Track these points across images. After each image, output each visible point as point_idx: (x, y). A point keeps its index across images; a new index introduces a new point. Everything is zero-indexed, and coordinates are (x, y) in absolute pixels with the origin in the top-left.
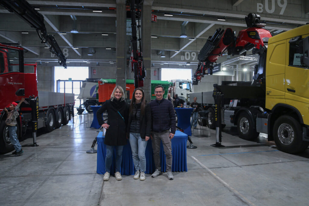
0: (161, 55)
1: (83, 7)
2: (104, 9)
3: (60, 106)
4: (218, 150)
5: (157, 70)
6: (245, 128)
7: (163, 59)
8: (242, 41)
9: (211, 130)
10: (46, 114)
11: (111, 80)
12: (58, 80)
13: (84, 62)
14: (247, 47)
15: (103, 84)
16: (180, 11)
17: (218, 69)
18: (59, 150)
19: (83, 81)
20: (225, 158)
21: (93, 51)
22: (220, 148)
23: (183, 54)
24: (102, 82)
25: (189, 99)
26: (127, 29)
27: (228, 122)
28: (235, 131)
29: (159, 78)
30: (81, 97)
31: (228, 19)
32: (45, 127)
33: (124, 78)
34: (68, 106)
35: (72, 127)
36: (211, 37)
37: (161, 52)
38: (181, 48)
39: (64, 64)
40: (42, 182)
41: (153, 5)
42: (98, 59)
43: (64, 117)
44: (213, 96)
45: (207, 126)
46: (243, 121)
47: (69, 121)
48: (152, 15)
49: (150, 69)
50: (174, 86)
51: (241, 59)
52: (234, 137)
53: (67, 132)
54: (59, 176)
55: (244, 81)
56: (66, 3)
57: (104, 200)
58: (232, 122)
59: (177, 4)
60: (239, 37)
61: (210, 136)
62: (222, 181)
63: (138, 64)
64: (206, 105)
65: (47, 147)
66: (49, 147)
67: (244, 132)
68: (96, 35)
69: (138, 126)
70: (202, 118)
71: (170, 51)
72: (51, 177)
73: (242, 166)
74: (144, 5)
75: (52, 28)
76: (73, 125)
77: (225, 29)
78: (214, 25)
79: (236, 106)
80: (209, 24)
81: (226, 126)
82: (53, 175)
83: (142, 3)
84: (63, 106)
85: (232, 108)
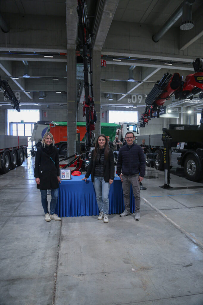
0: (109, 98)
1: (35, 52)
2: (55, 55)
3: (14, 149)
4: (167, 191)
5: (105, 112)
6: (192, 170)
7: (110, 102)
8: (189, 85)
9: (159, 171)
10: (2, 157)
11: (61, 123)
12: (10, 122)
13: (35, 105)
14: (195, 91)
15: (55, 126)
16: (129, 56)
17: (163, 112)
18: (16, 191)
19: (35, 124)
20: (174, 200)
21: (44, 95)
22: (169, 190)
23: (129, 97)
24: (53, 124)
25: (137, 141)
26: (78, 74)
27: (175, 163)
28: (181, 172)
29: (107, 120)
30: (33, 139)
31: (174, 63)
32: (1, 168)
33: (75, 121)
34: (22, 148)
35: (26, 168)
36: (160, 81)
37: (109, 95)
38: (128, 92)
39: (17, 107)
40: (4, 222)
41: (102, 51)
42: (48, 102)
43: (19, 158)
44: (162, 139)
45: (154, 167)
46: (190, 164)
47: (23, 162)
48: (102, 60)
49: (99, 112)
50: (122, 128)
51: (186, 102)
52: (181, 178)
53: (22, 173)
54: (19, 218)
55: (188, 124)
56: (18, 49)
57: (64, 241)
58: (179, 164)
59: (125, 49)
60: (186, 82)
61: (157, 178)
62: (173, 222)
63: (90, 109)
64: (153, 147)
65: (5, 188)
66: (6, 188)
67: (191, 173)
68: (47, 79)
69: (102, 170)
70: (151, 160)
71: (117, 95)
72: (11, 218)
73: (191, 207)
74: (93, 50)
75: (5, 73)
76: (27, 166)
77: (172, 74)
78: (161, 69)
79: (183, 149)
80: (156, 68)
81: (172, 168)
82: (13, 216)
83: (92, 49)
84: (17, 148)
85: (179, 151)
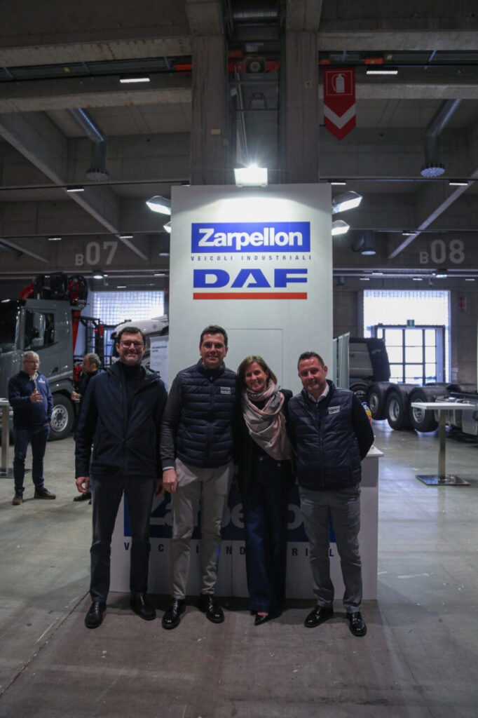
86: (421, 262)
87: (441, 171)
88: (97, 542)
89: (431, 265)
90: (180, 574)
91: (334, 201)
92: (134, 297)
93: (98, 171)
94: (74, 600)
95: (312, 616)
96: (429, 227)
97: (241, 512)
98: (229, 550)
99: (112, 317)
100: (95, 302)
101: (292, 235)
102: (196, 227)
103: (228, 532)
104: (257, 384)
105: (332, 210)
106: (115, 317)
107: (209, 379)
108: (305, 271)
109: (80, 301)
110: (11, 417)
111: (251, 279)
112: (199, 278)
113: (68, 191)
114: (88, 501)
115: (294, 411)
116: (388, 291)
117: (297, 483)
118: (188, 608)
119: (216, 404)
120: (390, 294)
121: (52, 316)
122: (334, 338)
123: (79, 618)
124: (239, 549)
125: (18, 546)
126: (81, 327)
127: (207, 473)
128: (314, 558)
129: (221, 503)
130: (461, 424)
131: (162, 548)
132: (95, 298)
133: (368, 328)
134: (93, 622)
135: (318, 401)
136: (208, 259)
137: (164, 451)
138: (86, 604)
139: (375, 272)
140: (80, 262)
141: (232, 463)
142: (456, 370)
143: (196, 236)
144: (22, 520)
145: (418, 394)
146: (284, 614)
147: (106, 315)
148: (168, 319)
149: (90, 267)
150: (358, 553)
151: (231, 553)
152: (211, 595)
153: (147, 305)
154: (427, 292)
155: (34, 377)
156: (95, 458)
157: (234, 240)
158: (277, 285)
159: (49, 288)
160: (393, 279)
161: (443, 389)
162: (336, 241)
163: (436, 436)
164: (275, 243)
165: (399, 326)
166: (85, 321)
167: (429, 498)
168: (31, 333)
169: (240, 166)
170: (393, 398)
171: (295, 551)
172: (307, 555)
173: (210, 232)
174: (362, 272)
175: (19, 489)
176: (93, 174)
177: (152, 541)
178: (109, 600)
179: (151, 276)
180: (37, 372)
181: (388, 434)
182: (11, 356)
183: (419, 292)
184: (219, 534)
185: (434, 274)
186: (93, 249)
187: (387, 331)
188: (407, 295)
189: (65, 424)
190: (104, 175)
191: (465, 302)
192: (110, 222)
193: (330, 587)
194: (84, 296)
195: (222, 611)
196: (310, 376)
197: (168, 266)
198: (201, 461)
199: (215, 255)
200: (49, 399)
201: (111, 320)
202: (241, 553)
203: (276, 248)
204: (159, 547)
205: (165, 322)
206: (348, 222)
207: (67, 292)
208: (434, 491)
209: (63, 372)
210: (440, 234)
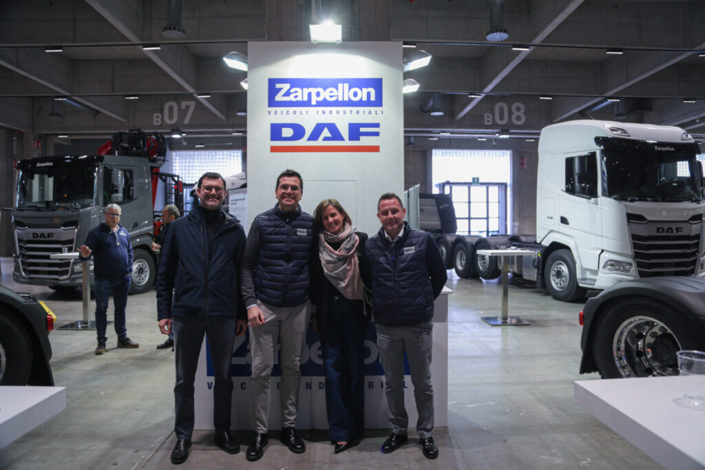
86: (486, 123)
87: (504, 36)
88: (181, 382)
89: (494, 126)
90: (261, 410)
91: (405, 59)
92: (212, 156)
93: (174, 29)
94: (159, 439)
95: (388, 443)
96: (492, 91)
97: (319, 349)
98: (309, 386)
99: (191, 175)
100: (174, 161)
101: (365, 90)
102: (272, 82)
103: (308, 369)
104: (334, 225)
105: (403, 68)
106: (194, 175)
107: (285, 221)
108: (377, 125)
109: (159, 158)
110: (91, 272)
111: (326, 133)
112: (276, 131)
113: (145, 49)
114: (170, 349)
115: (371, 250)
116: (455, 151)
117: (373, 320)
118: (270, 441)
119: (293, 245)
120: (456, 153)
121: (131, 172)
122: (405, 190)
123: (165, 455)
124: (318, 385)
125: (102, 393)
126: (160, 183)
127: (285, 311)
128: (389, 390)
129: (299, 340)
130: (521, 271)
131: (244, 386)
132: (174, 157)
133: (437, 185)
134: (179, 457)
135: (395, 241)
136: (285, 113)
137: (245, 291)
138: (172, 442)
139: (443, 132)
140: (157, 121)
141: (309, 302)
142: (517, 224)
143: (273, 91)
144: (105, 368)
145: (482, 243)
146: (362, 443)
147: (185, 173)
148: (246, 176)
149: (167, 126)
150: (430, 382)
151: (310, 388)
152: (293, 428)
153: (225, 164)
154: (491, 152)
155: (116, 230)
156: (177, 300)
157: (310, 94)
158: (351, 138)
159: (126, 145)
160: (459, 139)
161: (505, 239)
162: (407, 99)
163: (500, 283)
164: (349, 99)
165: (465, 184)
166: (164, 177)
167: (494, 337)
168: (109, 188)
169: (314, 23)
170: (460, 248)
171: (371, 385)
172: (382, 387)
173: (286, 87)
174: (431, 132)
175: (102, 340)
176: (169, 31)
177: (234, 379)
178: (194, 438)
179: (229, 135)
180: (119, 225)
181: (455, 282)
182: (90, 212)
183: (483, 152)
184: (298, 370)
185: (497, 135)
186: (171, 109)
187: (454, 188)
188: (473, 154)
189: (146, 278)
190: (180, 33)
191: (525, 161)
192: (188, 82)
193: (405, 415)
194: (163, 153)
195: (303, 442)
196: (390, 215)
197: (245, 125)
198: (280, 300)
199: (291, 109)
200: (129, 251)
201: (190, 179)
202: (320, 388)
203: (350, 103)
204: (242, 384)
205: (242, 179)
206: (418, 81)
207: (145, 149)
208: (497, 331)
209: (143, 227)
210: (503, 97)
